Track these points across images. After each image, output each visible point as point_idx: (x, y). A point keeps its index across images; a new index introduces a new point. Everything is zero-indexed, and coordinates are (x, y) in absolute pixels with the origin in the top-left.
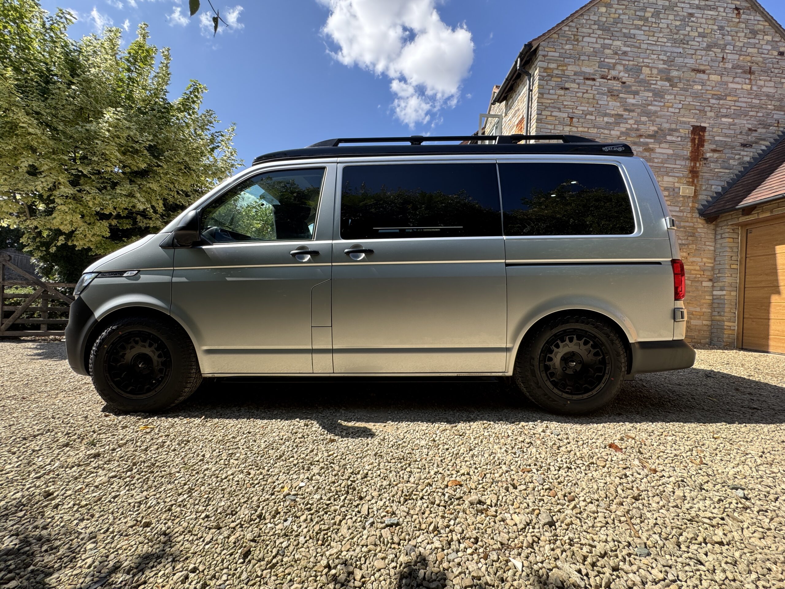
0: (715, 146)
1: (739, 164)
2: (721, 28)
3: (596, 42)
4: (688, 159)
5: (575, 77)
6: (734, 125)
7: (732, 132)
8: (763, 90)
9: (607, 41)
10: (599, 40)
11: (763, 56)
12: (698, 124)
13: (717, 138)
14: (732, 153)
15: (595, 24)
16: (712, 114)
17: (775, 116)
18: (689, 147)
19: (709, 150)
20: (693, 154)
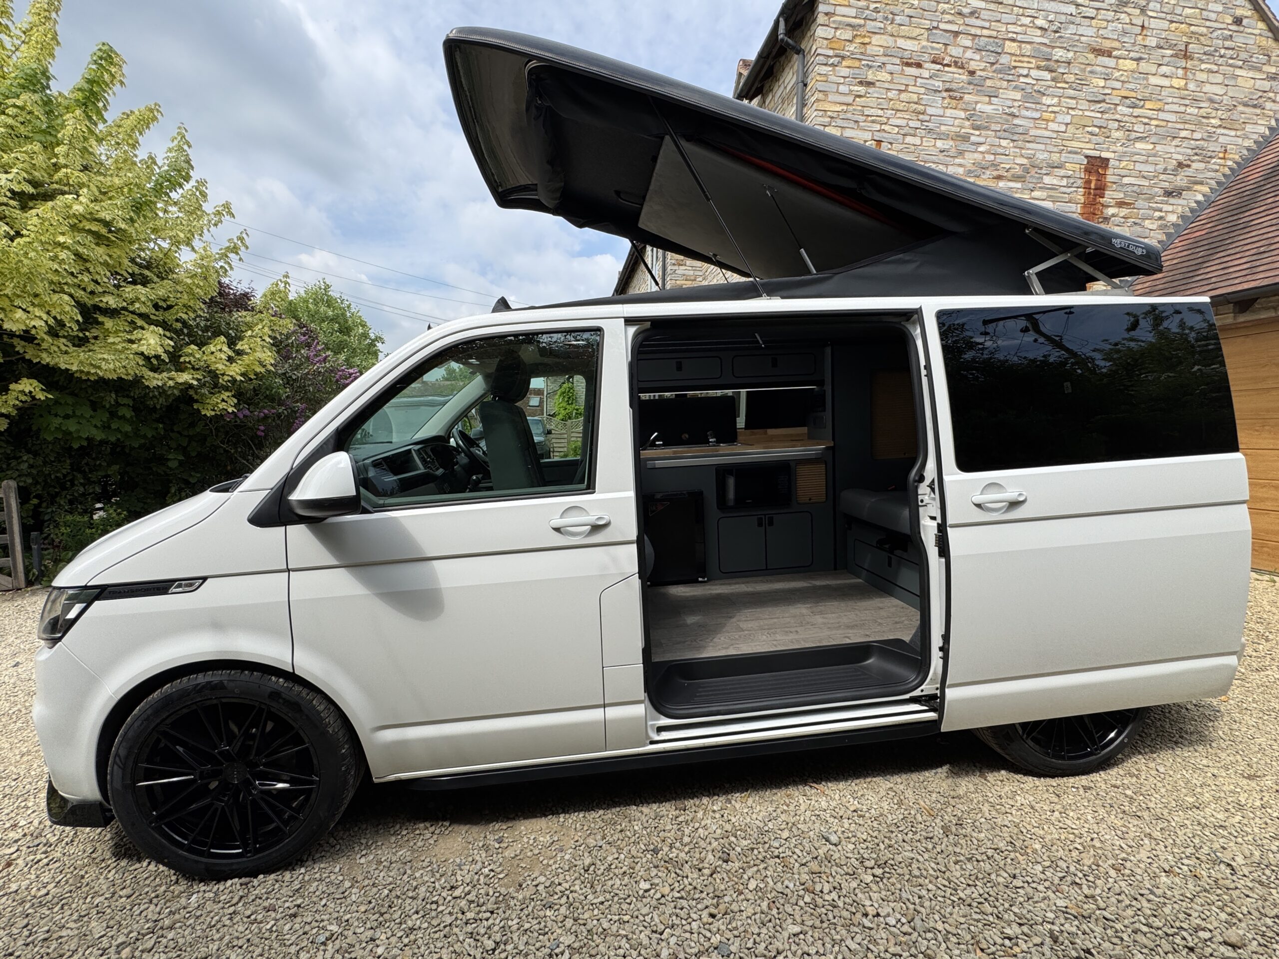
0: (1122, 195)
1: (1161, 227)
5: (884, 59)
6: (1155, 156)
7: (1151, 168)
8: (1204, 90)
11: (1208, 24)
12: (1096, 153)
13: (1126, 180)
14: (1150, 208)
16: (1119, 134)
17: (1221, 139)
18: (1080, 196)
19: (1113, 202)
20: (1086, 210)
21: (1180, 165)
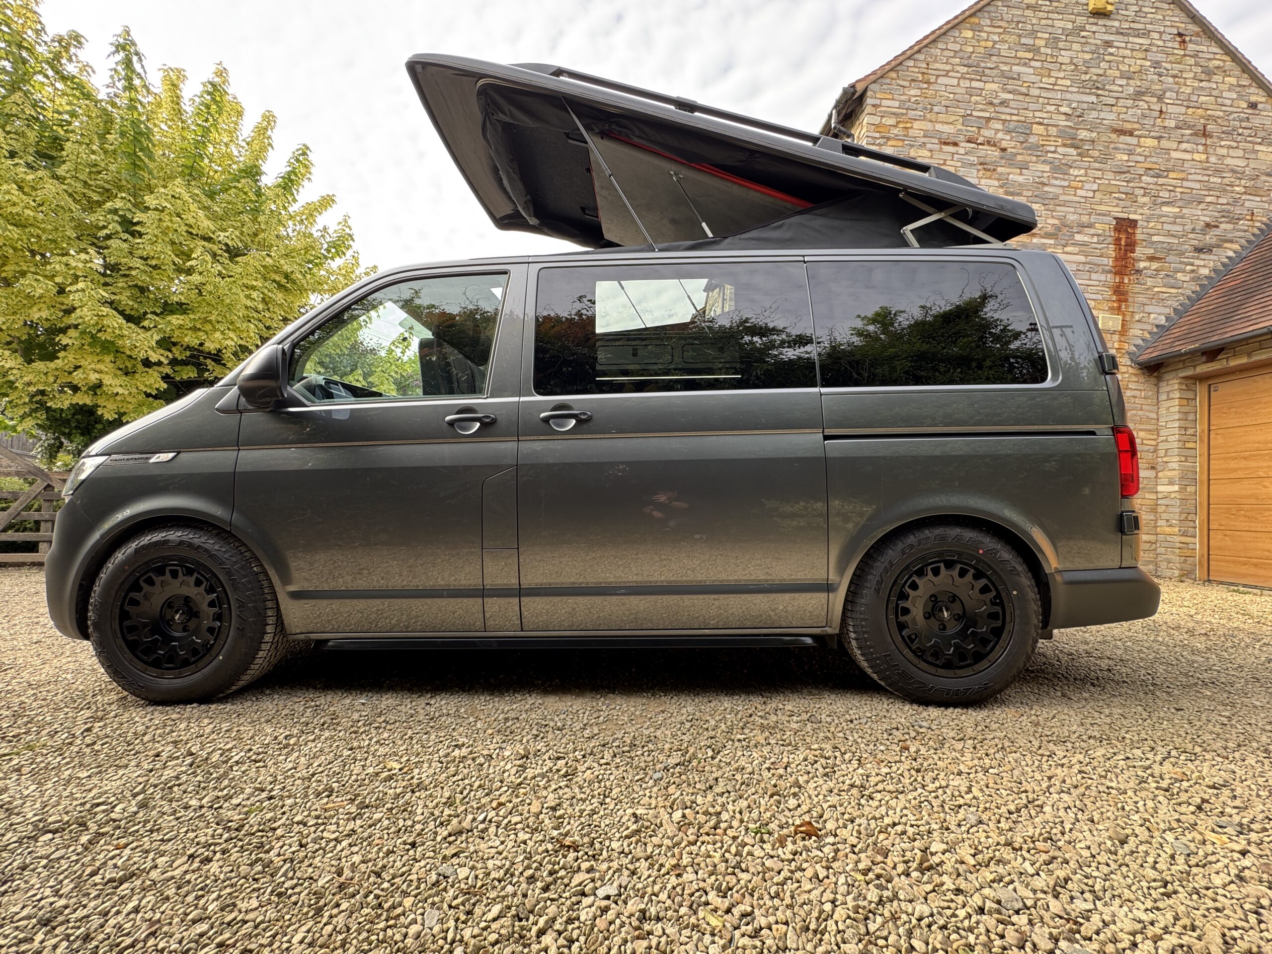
0: (1152, 251)
1: (1193, 279)
2: (1156, 64)
3: (958, 85)
4: (1111, 272)
5: (925, 140)
6: (1182, 217)
7: (1179, 228)
8: (1225, 162)
9: (975, 84)
10: (962, 82)
11: (1224, 108)
12: (1125, 216)
13: (1155, 238)
14: (1181, 263)
15: (954, 57)
16: (1146, 199)
17: (1247, 204)
18: (1111, 251)
19: (1144, 257)
20: (1119, 263)
21: (1208, 225)
